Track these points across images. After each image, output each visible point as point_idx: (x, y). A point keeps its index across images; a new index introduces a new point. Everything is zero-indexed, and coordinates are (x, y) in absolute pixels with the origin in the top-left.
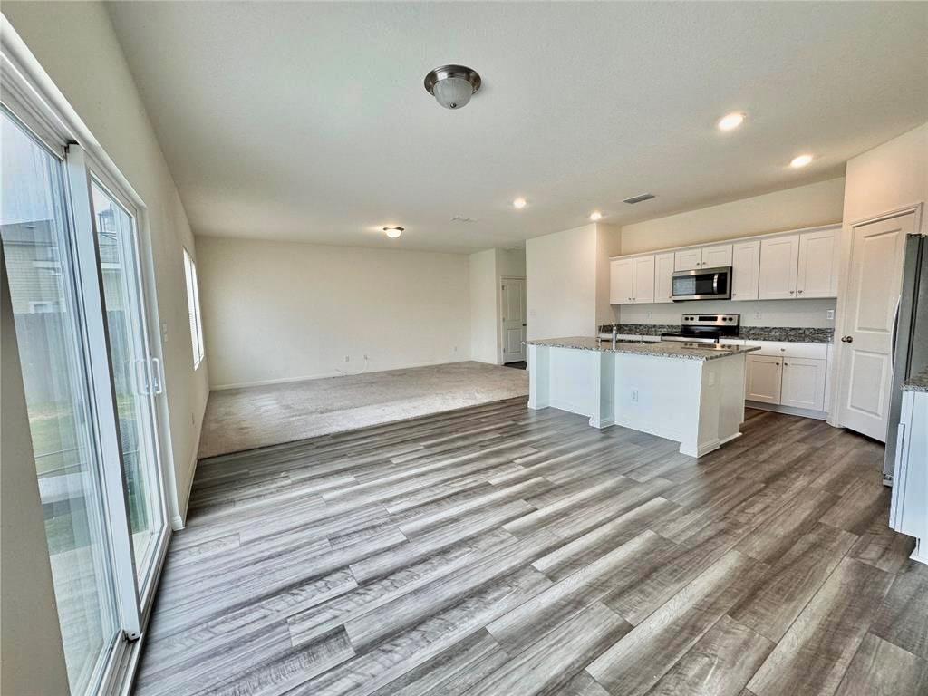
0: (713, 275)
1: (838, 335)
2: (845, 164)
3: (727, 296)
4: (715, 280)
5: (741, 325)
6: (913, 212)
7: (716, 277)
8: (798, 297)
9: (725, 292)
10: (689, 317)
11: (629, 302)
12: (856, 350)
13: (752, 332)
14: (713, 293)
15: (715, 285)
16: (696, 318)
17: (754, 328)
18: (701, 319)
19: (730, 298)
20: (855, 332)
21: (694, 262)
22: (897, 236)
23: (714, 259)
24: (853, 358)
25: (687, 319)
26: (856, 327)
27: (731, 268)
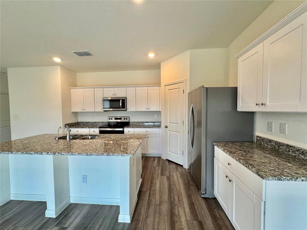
0: (119, 100)
1: (163, 125)
2: (160, 63)
3: (125, 109)
4: (121, 102)
5: (130, 121)
6: (183, 82)
7: (121, 101)
8: (149, 110)
9: (125, 108)
10: (111, 118)
11: (82, 111)
12: (169, 131)
13: (134, 124)
14: (120, 108)
15: (121, 104)
16: (114, 118)
17: (135, 122)
18: (115, 119)
19: (126, 110)
20: (168, 124)
21: (111, 93)
22: (179, 90)
23: (119, 93)
24: (168, 133)
25: (110, 119)
26: (168, 123)
27: (126, 98)
